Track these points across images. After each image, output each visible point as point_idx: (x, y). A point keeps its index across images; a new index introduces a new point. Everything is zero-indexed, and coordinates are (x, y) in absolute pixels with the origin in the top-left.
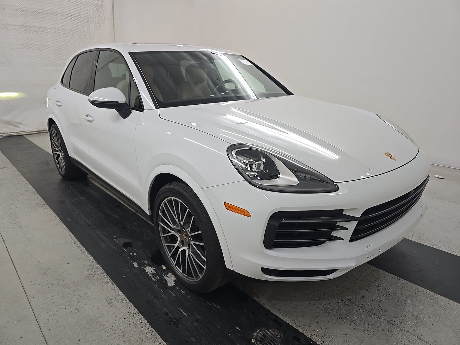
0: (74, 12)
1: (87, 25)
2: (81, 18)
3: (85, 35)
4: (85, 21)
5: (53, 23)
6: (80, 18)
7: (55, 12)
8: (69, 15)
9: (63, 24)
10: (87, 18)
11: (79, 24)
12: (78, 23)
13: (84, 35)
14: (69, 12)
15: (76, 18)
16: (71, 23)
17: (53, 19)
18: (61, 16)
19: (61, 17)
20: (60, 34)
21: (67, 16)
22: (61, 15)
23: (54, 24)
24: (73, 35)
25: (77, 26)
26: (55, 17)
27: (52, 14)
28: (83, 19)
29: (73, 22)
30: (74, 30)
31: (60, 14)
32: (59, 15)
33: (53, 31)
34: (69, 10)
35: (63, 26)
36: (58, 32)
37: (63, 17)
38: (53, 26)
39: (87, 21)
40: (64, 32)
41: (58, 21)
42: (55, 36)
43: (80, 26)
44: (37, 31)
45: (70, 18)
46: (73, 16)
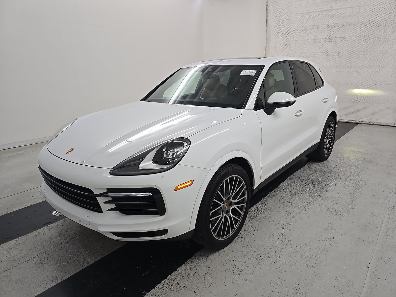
0: (374, 19)
1: (385, 28)
2: (380, 23)
3: (379, 39)
4: (383, 26)
5: (352, 32)
6: (379, 23)
7: (356, 22)
8: (368, 23)
9: (359, 32)
10: (386, 22)
11: (377, 28)
12: (376, 28)
13: (378, 38)
14: (369, 20)
15: (376, 24)
16: (369, 29)
17: (353, 29)
18: (361, 25)
19: (361, 26)
20: (356, 41)
21: (367, 23)
22: (361, 23)
23: (353, 33)
24: (367, 40)
25: (374, 31)
26: (356, 26)
27: (354, 25)
28: (382, 23)
29: (371, 28)
30: (370, 35)
31: (360, 23)
32: (359, 24)
33: (350, 39)
34: (370, 18)
35: (360, 33)
36: (354, 39)
37: (362, 25)
38: (351, 35)
39: (386, 25)
40: (359, 39)
41: (357, 30)
42: (351, 43)
43: (377, 31)
44: (337, 41)
45: (370, 24)
46: (372, 23)
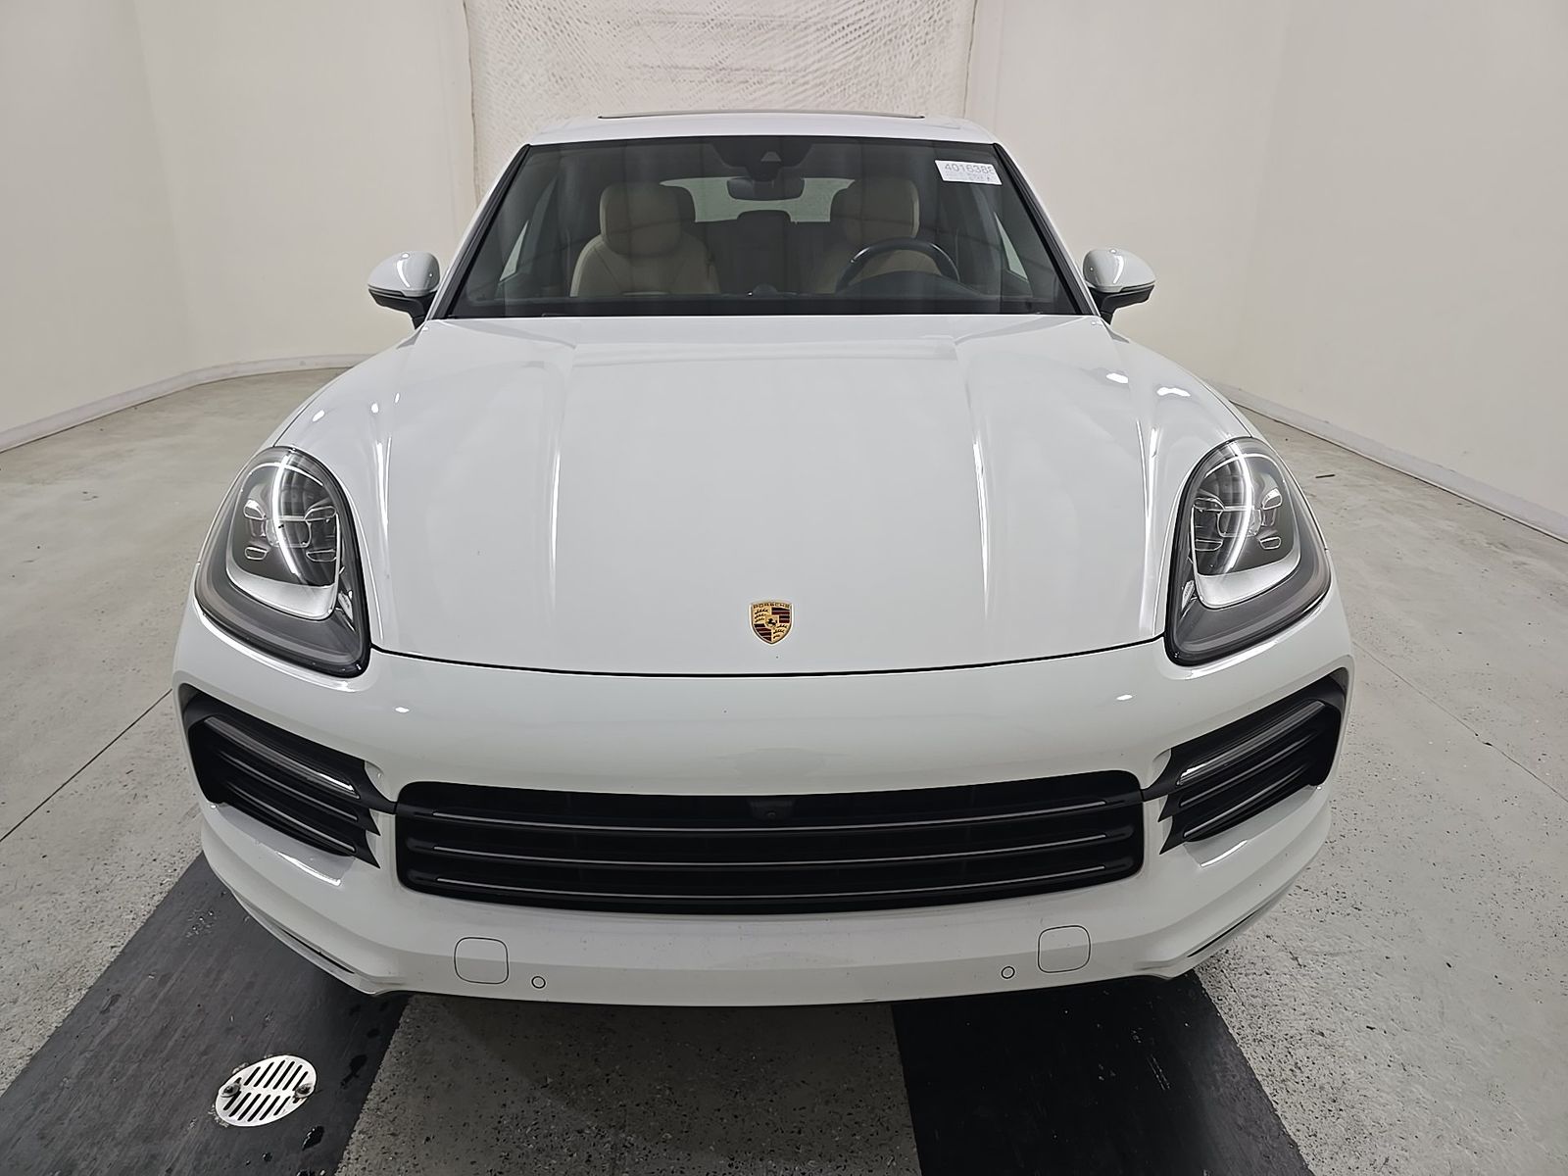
0: (856, 14)
1: (889, 51)
2: (875, 30)
3: (877, 85)
4: (883, 42)
5: (792, 54)
6: (871, 32)
7: (802, 19)
8: (840, 26)
9: (818, 56)
10: (892, 31)
11: (867, 49)
12: (864, 47)
13: (874, 85)
14: (841, 17)
15: (861, 32)
16: (844, 48)
17: (794, 42)
18: (818, 30)
19: (818, 33)
20: (806, 87)
21: (836, 28)
22: (819, 26)
23: (795, 57)
24: (842, 88)
25: (858, 59)
26: (803, 34)
27: (794, 28)
28: (880, 33)
29: (848, 46)
30: (847, 70)
31: (815, 24)
32: (814, 28)
33: (790, 80)
34: (841, 9)
35: (819, 61)
36: (802, 81)
37: (822, 32)
38: (791, 63)
39: (891, 40)
40: (818, 81)
41: (808, 47)
42: (794, 92)
43: (867, 59)
44: (747, 82)
45: (844, 33)
46: (852, 28)
